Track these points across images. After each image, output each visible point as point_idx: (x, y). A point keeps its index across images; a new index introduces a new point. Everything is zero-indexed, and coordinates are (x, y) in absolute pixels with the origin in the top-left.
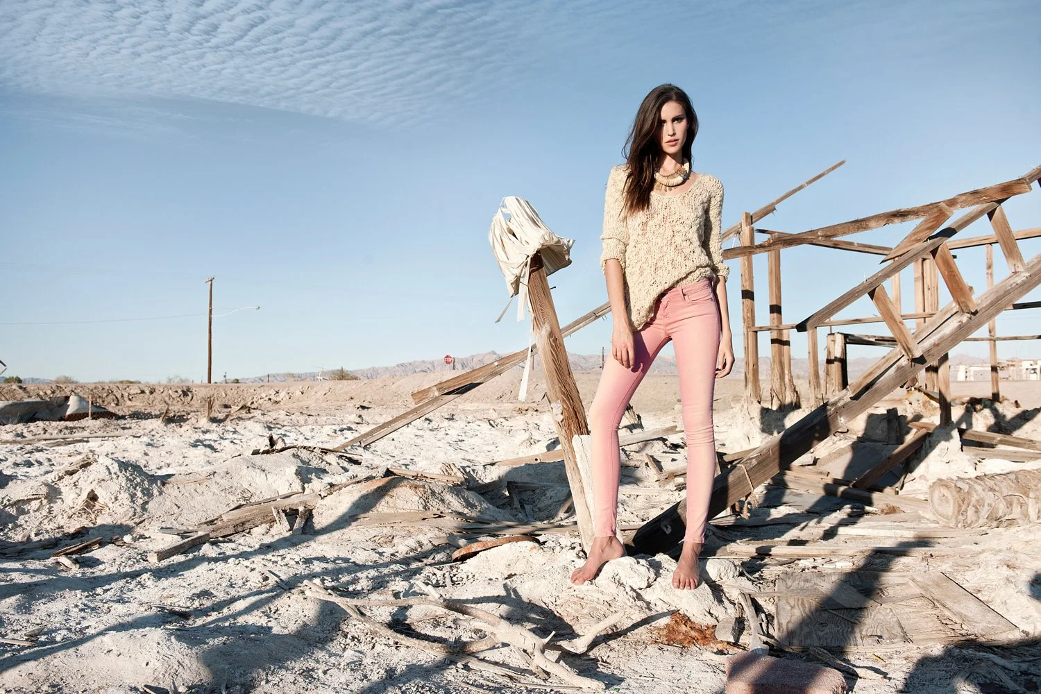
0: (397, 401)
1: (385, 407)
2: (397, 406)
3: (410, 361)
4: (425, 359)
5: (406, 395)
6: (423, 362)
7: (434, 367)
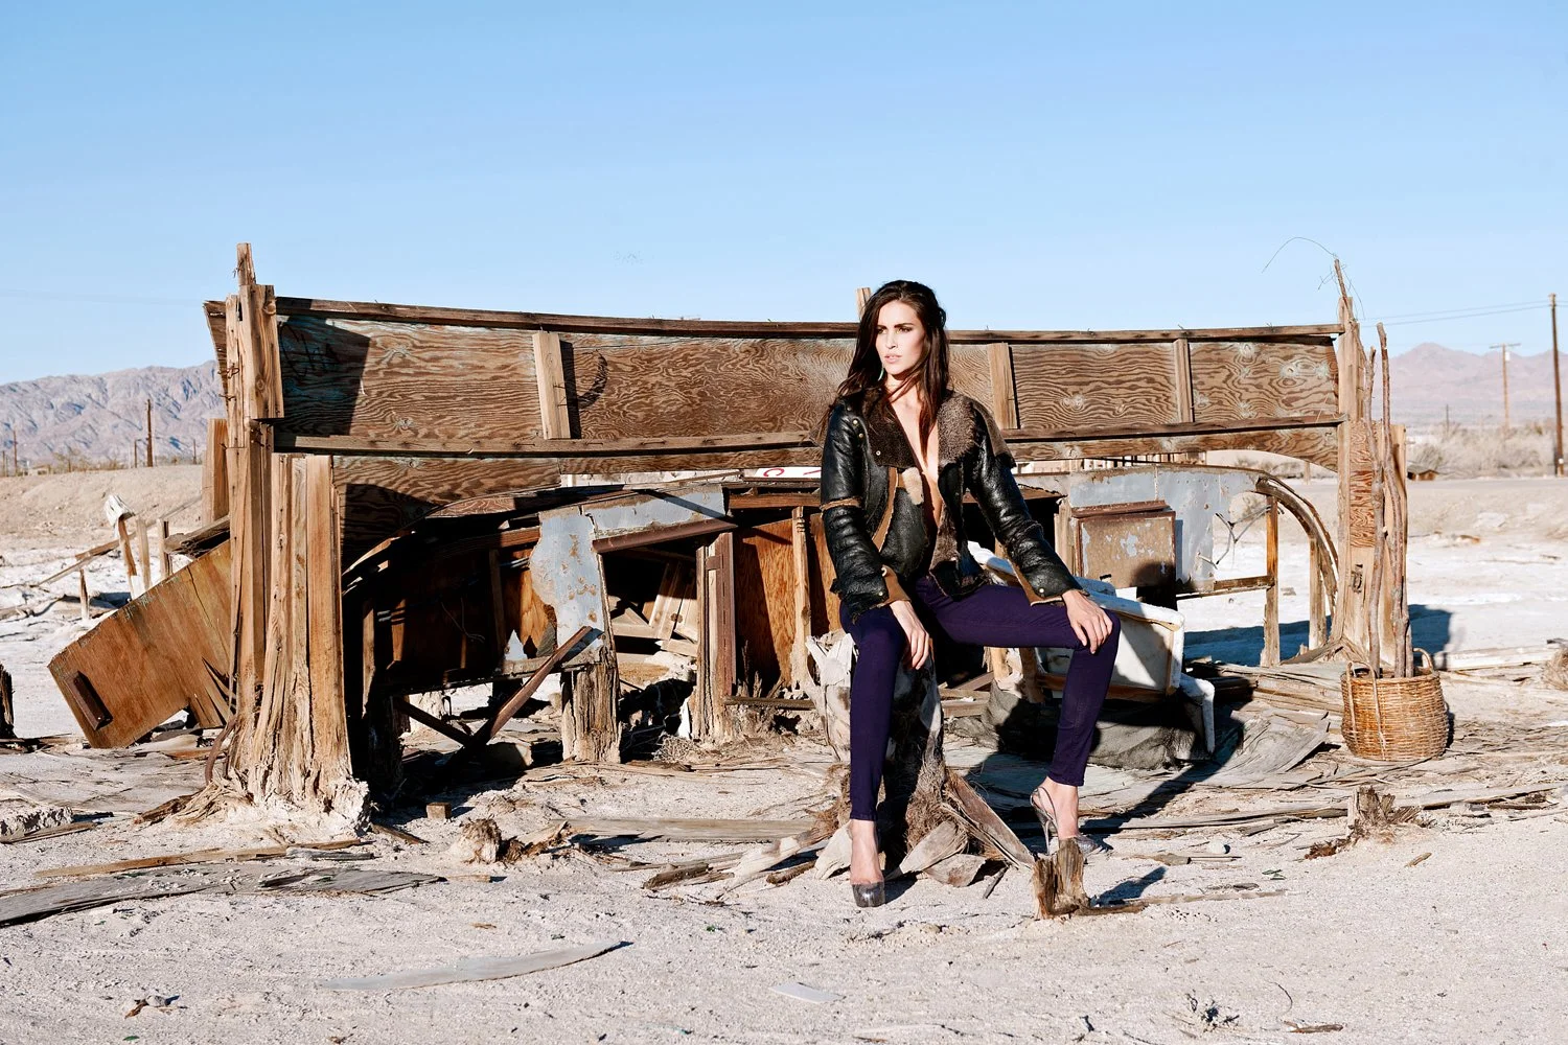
0: (35, 524)
1: (16, 535)
2: (35, 533)
3: (33, 378)
4: (79, 372)
5: (49, 513)
6: (74, 379)
7: (104, 392)
